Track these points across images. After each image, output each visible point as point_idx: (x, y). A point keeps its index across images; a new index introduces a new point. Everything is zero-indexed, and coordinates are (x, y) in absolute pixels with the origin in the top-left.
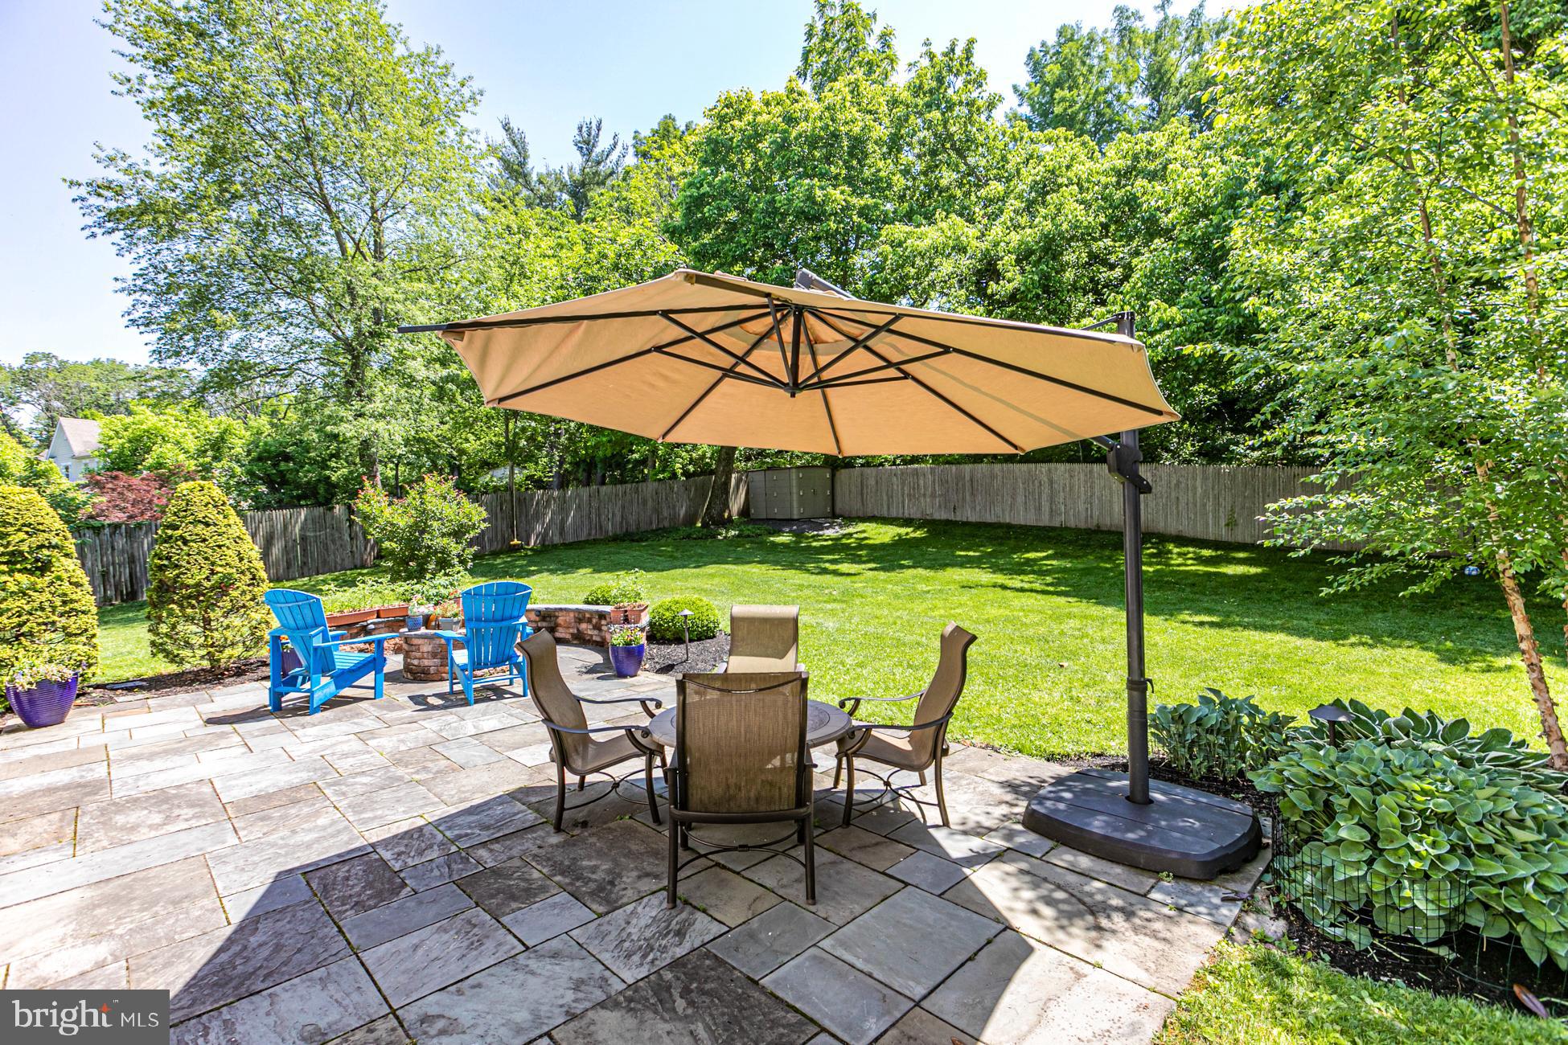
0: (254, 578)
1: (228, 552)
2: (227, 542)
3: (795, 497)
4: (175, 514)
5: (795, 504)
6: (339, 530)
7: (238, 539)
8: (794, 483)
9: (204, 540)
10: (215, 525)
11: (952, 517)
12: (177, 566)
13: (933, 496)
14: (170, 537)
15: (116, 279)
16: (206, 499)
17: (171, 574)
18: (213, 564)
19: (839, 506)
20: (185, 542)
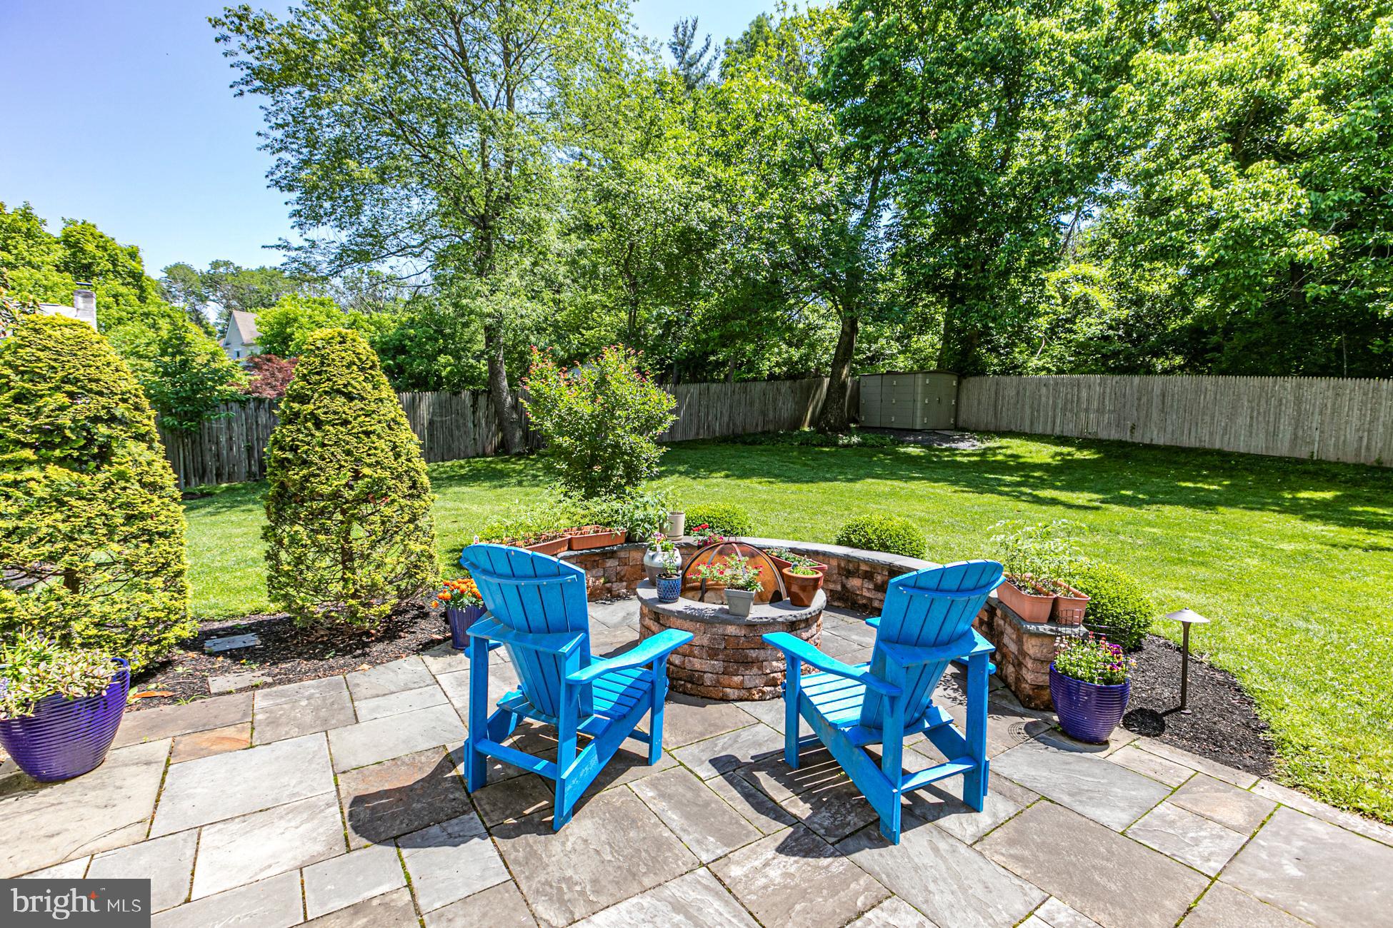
0: (414, 486)
1: (381, 444)
2: (378, 428)
3: (919, 405)
4: (304, 378)
5: (919, 413)
6: (464, 416)
7: (392, 424)
8: (920, 390)
9: (345, 423)
10: (362, 399)
11: (1127, 437)
12: (305, 463)
13: (1100, 411)
14: (297, 415)
15: (259, 134)
16: (350, 356)
17: (296, 474)
18: (358, 460)
19: (963, 416)
20: (318, 424)
